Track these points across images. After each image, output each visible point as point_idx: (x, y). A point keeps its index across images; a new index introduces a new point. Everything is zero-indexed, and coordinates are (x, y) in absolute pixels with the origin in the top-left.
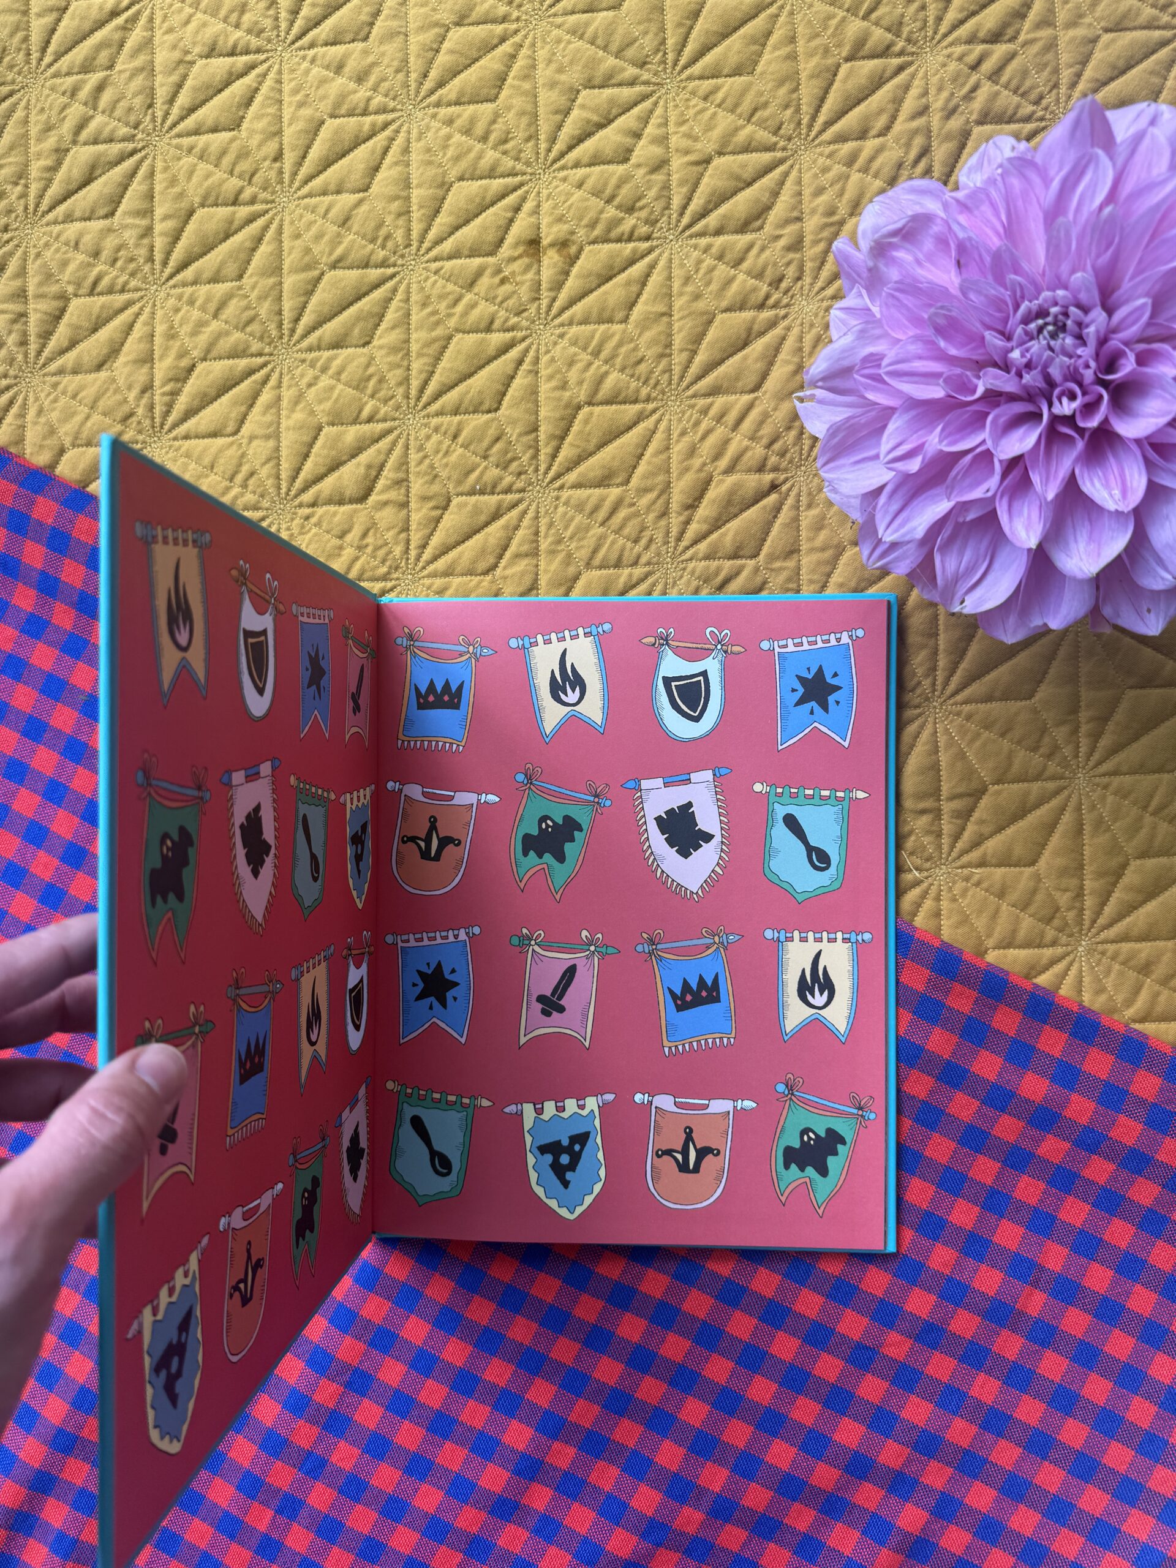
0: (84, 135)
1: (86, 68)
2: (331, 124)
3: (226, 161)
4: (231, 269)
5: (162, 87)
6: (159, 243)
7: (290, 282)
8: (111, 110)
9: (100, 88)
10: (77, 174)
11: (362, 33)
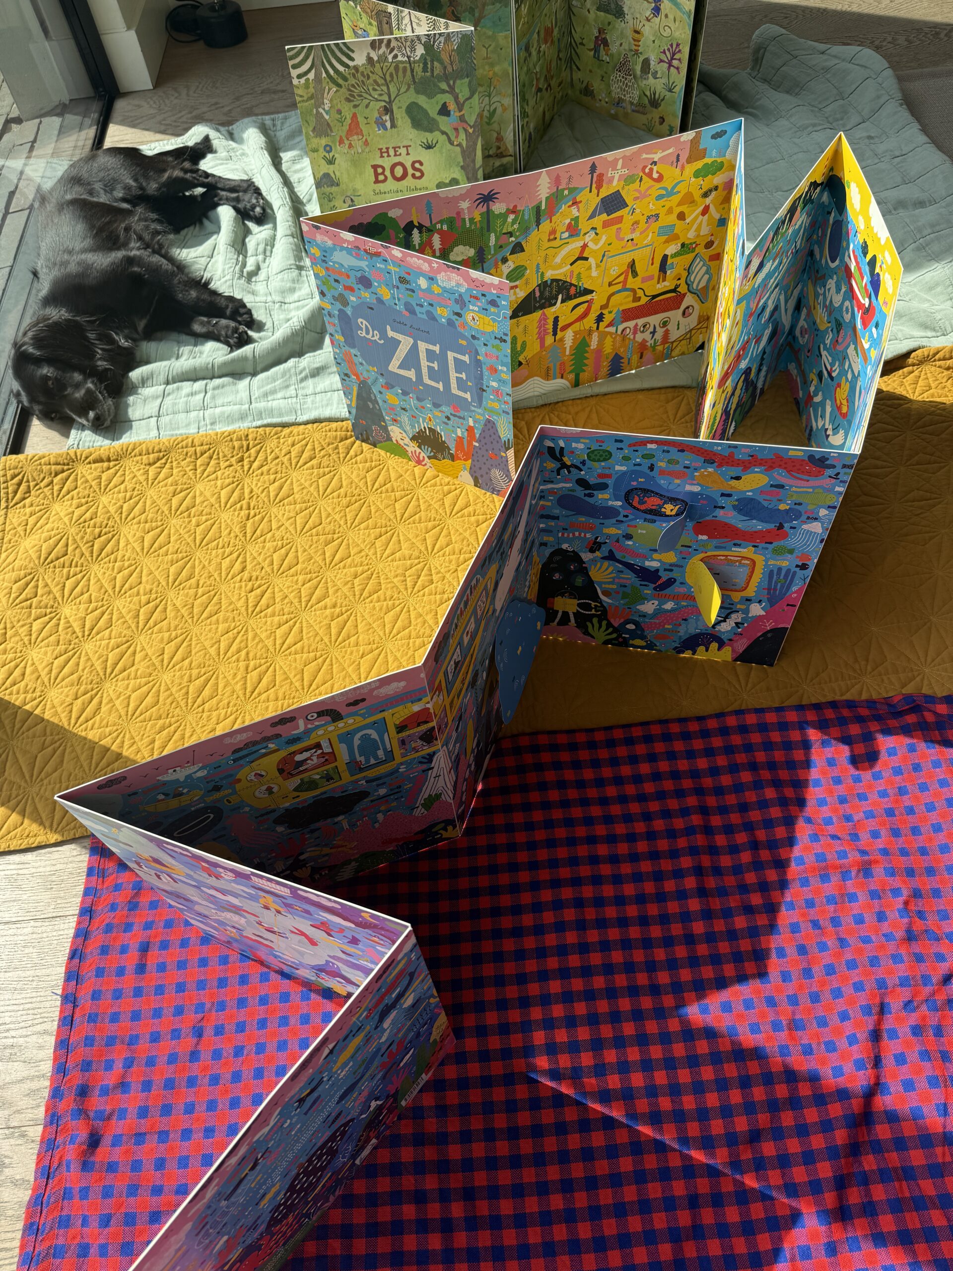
0: (250, 669)
1: (239, 651)
2: (333, 624)
3: (306, 649)
4: (328, 677)
5: (269, 643)
6: (297, 684)
7: (350, 670)
8: (255, 658)
9: (248, 654)
10: (255, 680)
11: (325, 596)
